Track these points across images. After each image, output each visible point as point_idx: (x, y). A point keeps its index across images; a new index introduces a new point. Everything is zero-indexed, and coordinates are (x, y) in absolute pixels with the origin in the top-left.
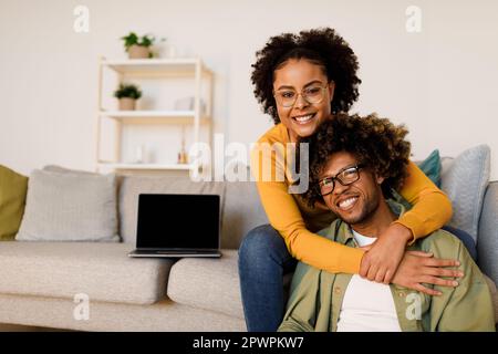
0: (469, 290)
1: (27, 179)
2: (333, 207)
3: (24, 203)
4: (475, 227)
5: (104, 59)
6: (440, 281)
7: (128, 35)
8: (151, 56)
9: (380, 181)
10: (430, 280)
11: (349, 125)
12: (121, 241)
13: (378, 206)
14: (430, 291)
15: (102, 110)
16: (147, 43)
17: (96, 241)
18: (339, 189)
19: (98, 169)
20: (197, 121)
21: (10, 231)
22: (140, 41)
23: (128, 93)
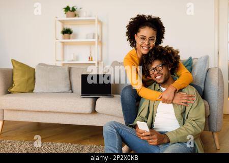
0: (197, 105)
1: (34, 69)
2: (154, 79)
3: (35, 79)
4: (203, 84)
5: (57, 18)
6: (188, 101)
7: (66, 7)
8: (75, 16)
9: (170, 69)
10: (185, 101)
11: (159, 51)
12: (72, 92)
13: (169, 78)
14: (185, 105)
15: (57, 39)
16: (74, 10)
17: (63, 92)
18: (156, 73)
19: (56, 64)
20: (96, 43)
21: (31, 89)
22: (71, 9)
23: (67, 32)
